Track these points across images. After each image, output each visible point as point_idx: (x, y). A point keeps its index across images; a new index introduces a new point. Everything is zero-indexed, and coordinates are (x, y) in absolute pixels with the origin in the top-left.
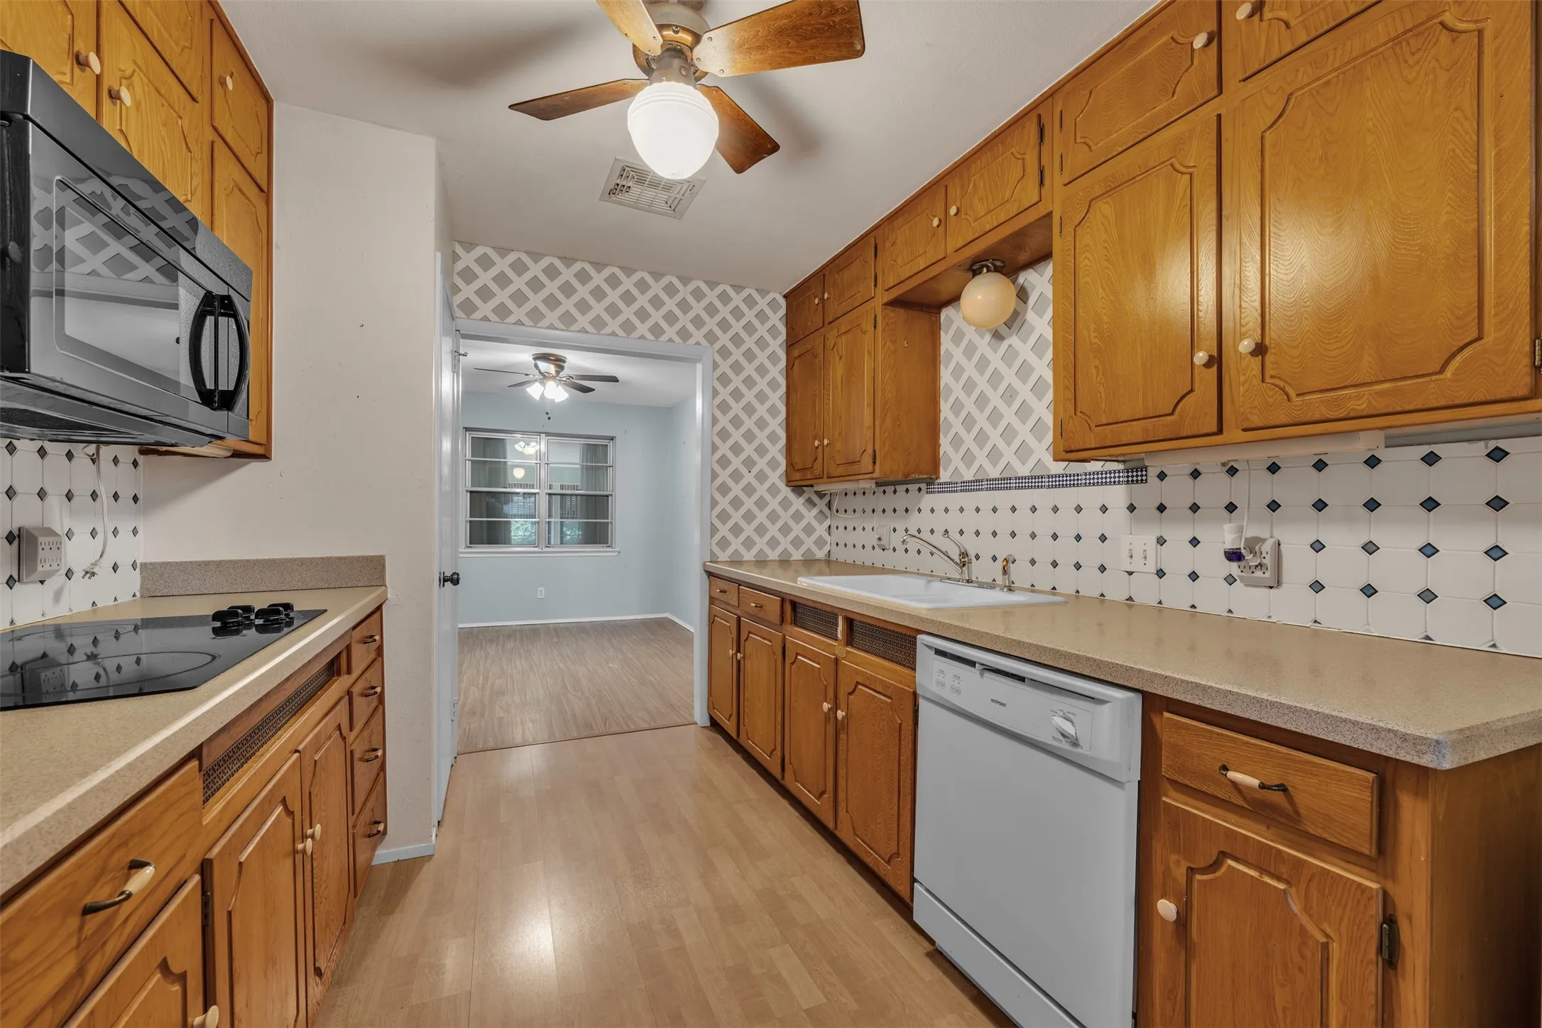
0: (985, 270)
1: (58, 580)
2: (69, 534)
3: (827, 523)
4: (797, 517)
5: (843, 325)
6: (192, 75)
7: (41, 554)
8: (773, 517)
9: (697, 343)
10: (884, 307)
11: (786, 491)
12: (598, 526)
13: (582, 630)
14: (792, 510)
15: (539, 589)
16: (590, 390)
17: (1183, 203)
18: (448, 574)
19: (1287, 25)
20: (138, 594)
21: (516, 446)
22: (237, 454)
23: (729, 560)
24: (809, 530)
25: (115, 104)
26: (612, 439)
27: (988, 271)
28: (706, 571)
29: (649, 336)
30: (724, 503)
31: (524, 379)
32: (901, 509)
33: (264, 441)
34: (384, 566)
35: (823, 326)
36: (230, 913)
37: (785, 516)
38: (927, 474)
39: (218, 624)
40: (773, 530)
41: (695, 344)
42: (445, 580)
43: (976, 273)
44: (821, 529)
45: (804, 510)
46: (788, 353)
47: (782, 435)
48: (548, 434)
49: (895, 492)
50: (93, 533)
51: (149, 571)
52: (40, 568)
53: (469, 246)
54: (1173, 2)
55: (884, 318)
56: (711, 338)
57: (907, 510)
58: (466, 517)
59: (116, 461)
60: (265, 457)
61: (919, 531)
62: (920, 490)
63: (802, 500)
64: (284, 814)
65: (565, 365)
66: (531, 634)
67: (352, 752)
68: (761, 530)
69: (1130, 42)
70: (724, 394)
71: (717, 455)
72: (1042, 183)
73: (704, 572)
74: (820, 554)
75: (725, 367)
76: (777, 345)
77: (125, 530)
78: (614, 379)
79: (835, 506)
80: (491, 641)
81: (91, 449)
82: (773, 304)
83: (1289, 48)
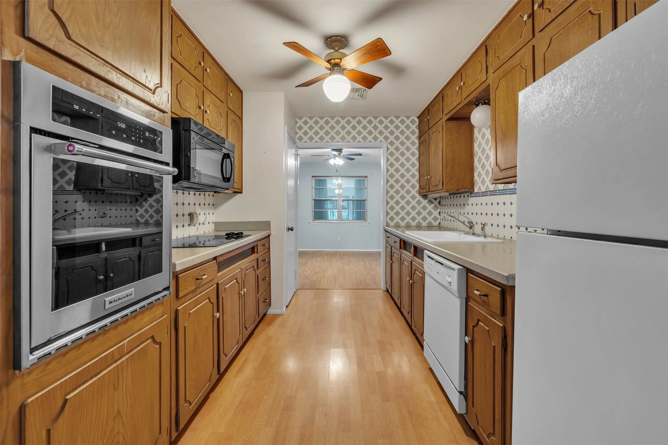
0: (480, 104)
1: (197, 225)
2: (200, 214)
3: (438, 211)
4: (424, 208)
5: (434, 129)
6: (222, 97)
7: (194, 219)
8: (413, 208)
9: (381, 141)
10: (446, 121)
11: (419, 197)
12: (361, 212)
13: (354, 254)
14: (422, 205)
15: (338, 237)
16: (354, 159)
17: (524, 81)
18: (290, 227)
19: (550, 11)
20: (214, 230)
21: (333, 181)
22: (235, 192)
23: (394, 225)
24: (430, 213)
25: (206, 113)
26: (366, 177)
27: (482, 105)
28: (385, 230)
29: (362, 140)
30: (392, 203)
31: (329, 157)
32: (462, 204)
33: (240, 188)
34: (270, 224)
35: (429, 129)
36: (223, 297)
37: (419, 208)
38: (468, 189)
39: (227, 237)
40: (414, 213)
41: (380, 141)
42: (289, 229)
43: (477, 105)
44: (436, 213)
45: (427, 205)
46: (419, 140)
47: (417, 174)
48: (341, 176)
49: (460, 197)
50: (204, 214)
51: (216, 224)
52: (194, 222)
53: (300, 118)
54: (520, 1)
55: (446, 126)
56: (386, 138)
57: (464, 205)
58: (313, 209)
59: (209, 195)
60: (241, 192)
61: (464, 213)
62: (468, 196)
63: (426, 201)
64: (236, 282)
65: (342, 151)
66: (334, 255)
67: (258, 276)
68: (408, 213)
69: (510, 16)
70: (392, 160)
71: (389, 184)
72: (487, 72)
73: (384, 230)
74: (436, 224)
75: (392, 149)
76: (414, 138)
77: (211, 214)
78: (360, 155)
79: (441, 204)
80: (320, 256)
81: (204, 193)
82: (413, 122)
83: (550, 20)
